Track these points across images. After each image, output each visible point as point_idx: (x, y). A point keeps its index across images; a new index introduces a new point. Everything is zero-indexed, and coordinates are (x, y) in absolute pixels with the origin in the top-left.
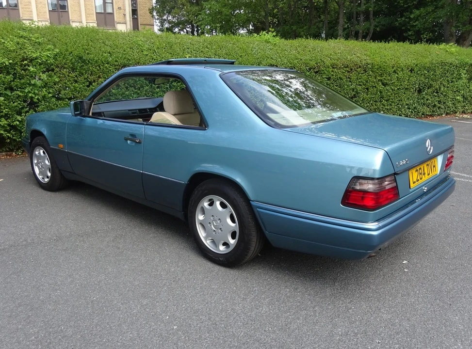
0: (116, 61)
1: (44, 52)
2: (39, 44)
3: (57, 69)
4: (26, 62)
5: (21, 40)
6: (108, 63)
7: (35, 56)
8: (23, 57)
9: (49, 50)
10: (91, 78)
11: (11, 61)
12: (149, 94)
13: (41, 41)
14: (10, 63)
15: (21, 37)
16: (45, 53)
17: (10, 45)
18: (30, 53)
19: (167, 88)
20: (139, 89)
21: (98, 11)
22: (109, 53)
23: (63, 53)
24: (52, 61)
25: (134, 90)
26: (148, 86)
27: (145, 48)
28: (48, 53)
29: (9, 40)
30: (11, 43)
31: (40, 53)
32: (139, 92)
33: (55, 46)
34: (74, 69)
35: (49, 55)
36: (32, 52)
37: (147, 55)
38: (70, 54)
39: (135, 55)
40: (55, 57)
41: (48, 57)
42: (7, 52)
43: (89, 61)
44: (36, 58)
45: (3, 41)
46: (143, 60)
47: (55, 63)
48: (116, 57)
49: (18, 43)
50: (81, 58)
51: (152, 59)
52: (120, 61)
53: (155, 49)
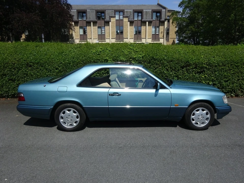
0: (168, 59)
1: (139, 55)
2: (137, 51)
3: (143, 62)
4: (131, 59)
5: (130, 50)
6: (164, 60)
7: (135, 57)
8: (130, 57)
9: (140, 54)
10: (156, 66)
11: (126, 59)
14: (125, 60)
15: (130, 49)
17: (126, 52)
20: (177, 71)
22: (165, 55)
23: (146, 56)
24: (141, 59)
25: (174, 72)
26: (181, 70)
27: (182, 53)
28: (140, 56)
29: (126, 50)
30: (127, 51)
31: (137, 55)
32: (177, 73)
33: (143, 52)
34: (149, 63)
36: (134, 55)
37: (182, 56)
38: (149, 56)
39: (177, 56)
40: (143, 57)
41: (140, 57)
42: (125, 55)
43: (156, 59)
44: (135, 58)
45: (124, 51)
46: (180, 58)
47: (142, 60)
48: (168, 57)
49: (129, 52)
50: (153, 58)
51: (185, 58)
52: (170, 59)
53: (187, 53)
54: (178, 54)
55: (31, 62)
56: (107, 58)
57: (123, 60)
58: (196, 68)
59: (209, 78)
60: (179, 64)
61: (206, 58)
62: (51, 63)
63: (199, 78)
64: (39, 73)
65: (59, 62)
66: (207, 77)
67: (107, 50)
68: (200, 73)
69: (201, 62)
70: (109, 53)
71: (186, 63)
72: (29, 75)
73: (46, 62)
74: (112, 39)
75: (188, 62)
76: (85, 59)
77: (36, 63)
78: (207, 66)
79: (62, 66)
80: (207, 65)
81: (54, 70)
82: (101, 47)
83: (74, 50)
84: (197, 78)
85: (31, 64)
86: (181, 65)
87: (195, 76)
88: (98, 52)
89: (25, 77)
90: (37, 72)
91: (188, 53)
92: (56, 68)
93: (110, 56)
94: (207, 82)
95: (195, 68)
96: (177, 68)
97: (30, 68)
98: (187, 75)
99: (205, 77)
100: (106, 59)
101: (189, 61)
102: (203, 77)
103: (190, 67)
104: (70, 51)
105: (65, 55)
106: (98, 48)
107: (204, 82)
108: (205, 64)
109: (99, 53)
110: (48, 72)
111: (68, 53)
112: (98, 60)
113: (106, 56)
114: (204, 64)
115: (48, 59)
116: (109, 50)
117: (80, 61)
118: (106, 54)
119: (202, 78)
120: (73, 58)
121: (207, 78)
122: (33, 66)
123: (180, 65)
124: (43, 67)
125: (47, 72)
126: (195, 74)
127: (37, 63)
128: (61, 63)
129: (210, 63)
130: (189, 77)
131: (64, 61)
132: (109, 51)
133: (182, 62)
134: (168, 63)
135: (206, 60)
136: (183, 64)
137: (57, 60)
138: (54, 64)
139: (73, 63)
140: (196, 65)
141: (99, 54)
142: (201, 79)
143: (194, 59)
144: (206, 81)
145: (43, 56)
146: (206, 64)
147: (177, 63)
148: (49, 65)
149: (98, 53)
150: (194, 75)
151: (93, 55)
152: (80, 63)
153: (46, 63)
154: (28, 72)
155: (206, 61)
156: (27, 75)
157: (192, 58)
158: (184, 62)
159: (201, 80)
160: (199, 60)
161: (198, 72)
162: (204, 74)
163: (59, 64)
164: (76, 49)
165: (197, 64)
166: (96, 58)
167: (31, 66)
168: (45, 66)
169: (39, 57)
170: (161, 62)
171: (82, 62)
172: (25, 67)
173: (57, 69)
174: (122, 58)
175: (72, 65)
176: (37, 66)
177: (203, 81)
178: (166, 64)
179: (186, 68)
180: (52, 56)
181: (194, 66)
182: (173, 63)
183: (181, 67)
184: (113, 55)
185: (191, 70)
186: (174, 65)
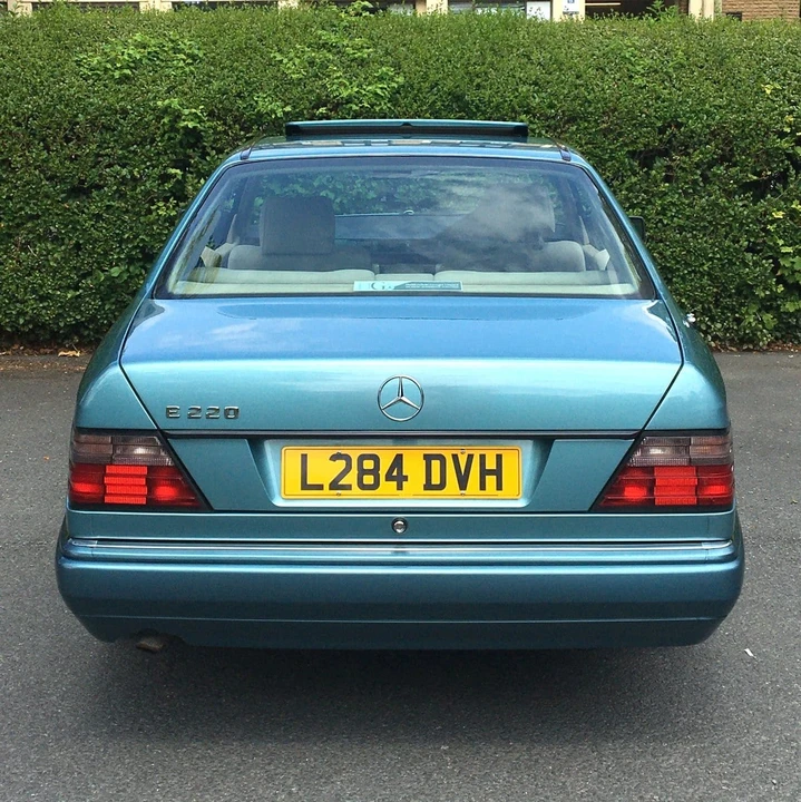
0: (551, 106)
1: (370, 84)
2: (362, 63)
4: (323, 111)
5: (319, 56)
6: (527, 113)
7: (345, 94)
8: (319, 95)
9: (381, 79)
11: (288, 109)
12: (637, 197)
13: (366, 56)
14: (286, 114)
15: (324, 46)
16: (370, 88)
17: (293, 68)
18: (335, 87)
19: (695, 182)
22: (536, 84)
23: (416, 87)
24: (386, 106)
26: (635, 174)
28: (377, 88)
29: (292, 55)
30: (297, 61)
31: (360, 86)
33: (397, 67)
35: (379, 91)
36: (341, 84)
37: (642, 88)
38: (432, 88)
39: (609, 87)
40: (395, 96)
41: (377, 96)
42: (284, 86)
44: (349, 100)
45: (279, 57)
46: (627, 103)
47: (391, 111)
48: (551, 94)
49: (312, 63)
50: (458, 99)
51: (658, 98)
52: (563, 106)
53: (671, 70)
54: (617, 76)
56: (175, 103)
57: (273, 111)
58: (727, 159)
60: (620, 134)
61: (794, 98)
63: (756, 222)
67: (180, 51)
68: (759, 190)
69: (760, 121)
70: (187, 69)
71: (662, 131)
75: (679, 126)
76: (40, 107)
82: (138, 37)
84: (742, 225)
86: (634, 142)
87: (724, 209)
88: (121, 68)
91: (679, 67)
93: (190, 88)
95: (722, 159)
96: (612, 158)
98: (673, 204)
99: (793, 215)
100: (169, 107)
101: (684, 120)
102: (780, 215)
103: (689, 155)
106: (125, 44)
107: (789, 250)
108: (782, 135)
109: (128, 72)
113: (168, 91)
114: (777, 132)
116: (188, 55)
118: (168, 76)
119: (772, 222)
123: (626, 145)
126: (729, 194)
130: (687, 217)
132: (190, 61)
133: (641, 126)
135: (791, 112)
136: (647, 139)
140: (728, 141)
141: (125, 79)
142: (764, 230)
143: (718, 102)
146: (793, 133)
147: (605, 133)
149: (117, 74)
150: (723, 201)
151: (91, 81)
155: (790, 118)
157: (703, 102)
158: (651, 124)
159: (768, 233)
160: (744, 109)
161: (746, 187)
162: (785, 200)
165: (736, 138)
166: (104, 101)
171: (19, 125)
174: (266, 104)
177: (781, 242)
179: (666, 161)
181: (717, 147)
182: (586, 128)
183: (632, 155)
184: (210, 82)
185: (699, 172)
186: (586, 144)
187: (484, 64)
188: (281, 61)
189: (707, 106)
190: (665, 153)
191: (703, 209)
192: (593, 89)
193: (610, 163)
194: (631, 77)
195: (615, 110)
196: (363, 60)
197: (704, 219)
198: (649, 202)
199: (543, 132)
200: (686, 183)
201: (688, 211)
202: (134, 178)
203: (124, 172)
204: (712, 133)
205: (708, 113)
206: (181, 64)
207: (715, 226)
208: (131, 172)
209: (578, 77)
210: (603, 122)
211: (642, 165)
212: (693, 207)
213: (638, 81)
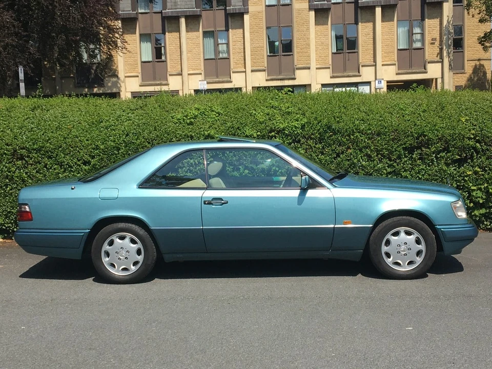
0: (370, 129)
1: (292, 122)
2: (289, 113)
3: (303, 140)
4: (273, 134)
5: (271, 111)
6: (359, 132)
7: (282, 127)
8: (271, 128)
9: (297, 120)
10: (340, 149)
11: (259, 133)
13: (290, 111)
14: (258, 136)
15: (272, 107)
16: (292, 124)
17: (261, 117)
18: (278, 124)
19: (432, 160)
20: (395, 161)
21: (401, 47)
22: (362, 120)
23: (312, 123)
24: (299, 131)
25: (388, 162)
26: (406, 157)
27: (407, 112)
28: (295, 123)
29: (260, 111)
30: (262, 114)
31: (288, 123)
32: (395, 164)
33: (304, 114)
34: (321, 140)
35: (296, 125)
36: (280, 123)
37: (408, 121)
38: (319, 123)
39: (395, 121)
40: (303, 127)
41: (296, 127)
42: (256, 123)
43: (338, 131)
44: (284, 129)
45: (254, 112)
46: (402, 127)
47: (302, 133)
48: (369, 124)
49: (268, 114)
50: (329, 128)
51: (415, 125)
52: (374, 129)
53: (421, 113)
54: (398, 116)
55: (23, 148)
57: (252, 135)
58: (446, 150)
59: (487, 176)
60: (399, 140)
61: (475, 123)
62: (72, 148)
63: (460, 176)
64: (40, 173)
65: (91, 145)
66: (480, 173)
67: (213, 111)
68: (460, 162)
69: (460, 133)
70: (216, 118)
71: (418, 138)
72: (16, 179)
73: (61, 147)
74: (252, 71)
75: (425, 136)
76: (158, 136)
77: (34, 150)
78: (478, 145)
79: (100, 155)
80: (478, 141)
81: (80, 166)
82: (196, 106)
83: (128, 114)
84: (453, 177)
85: (24, 152)
86: (405, 144)
87: (445, 171)
88: (190, 119)
89: (6, 186)
90: (37, 172)
91: (424, 111)
92: (84, 160)
93: (218, 126)
94: (483, 187)
95: (443, 150)
96: (396, 151)
97: (20, 162)
98: (423, 169)
99: (476, 173)
100: (209, 134)
101: (427, 134)
102: (470, 173)
103: (430, 148)
104: (120, 116)
105: (107, 128)
106: (191, 109)
107: (475, 188)
108: (470, 139)
109: (192, 120)
110: (64, 172)
111: (115, 123)
112: (188, 137)
113: (209, 128)
114: (467, 138)
115: (65, 138)
116: (217, 113)
117: (144, 142)
118: (209, 122)
119: (466, 176)
120: (127, 135)
121: (483, 175)
122: (28, 157)
123: (401, 145)
124: (51, 158)
125: (63, 170)
126: (447, 165)
127: (38, 150)
128: (97, 148)
129: (484, 136)
130: (429, 175)
131: (103, 143)
132: (217, 115)
133: (408, 136)
134: (369, 139)
135: (474, 129)
136: (410, 141)
137: (87, 140)
138: (78, 152)
139: (126, 147)
140: (446, 142)
141: (191, 124)
142: (464, 179)
143: (441, 126)
144: (480, 184)
145: (52, 132)
146: (474, 138)
147: (393, 140)
148: (67, 154)
149: (188, 121)
150: (445, 168)
151: (177, 125)
152: (143, 148)
153: (60, 149)
154: (14, 173)
155: (473, 132)
156: (11, 179)
157: (435, 125)
158: (413, 136)
159: (465, 181)
160: (454, 128)
161: (454, 162)
162: (473, 167)
163: (91, 151)
164: (133, 113)
165: (450, 140)
166: (183, 132)
167: (22, 158)
168: (57, 155)
169: (43, 134)
170: (352, 137)
171: (149, 143)
172: (8, 159)
173: (85, 163)
174: (249, 131)
175: (125, 153)
176: (38, 156)
177: (471, 184)
178: (365, 141)
179: (419, 151)
180: (75, 132)
181: (441, 144)
182: (384, 138)
183: (405, 149)
184: (226, 124)
185: (434, 155)
186: (385, 145)
187: (340, 112)
188: (255, 114)
189: (437, 127)
190: (419, 148)
191: (436, 172)
192: (387, 122)
193: (395, 153)
194: (403, 116)
195: (397, 130)
196: (289, 112)
197: (437, 176)
198: (412, 169)
199: (366, 140)
200: (429, 160)
201: (430, 172)
202: (195, 164)
203: (192, 161)
204: (439, 139)
205: (437, 130)
206: (214, 116)
207: (442, 179)
208: (194, 161)
209: (381, 117)
210: (392, 135)
211: (409, 153)
212: (432, 170)
213: (407, 118)
